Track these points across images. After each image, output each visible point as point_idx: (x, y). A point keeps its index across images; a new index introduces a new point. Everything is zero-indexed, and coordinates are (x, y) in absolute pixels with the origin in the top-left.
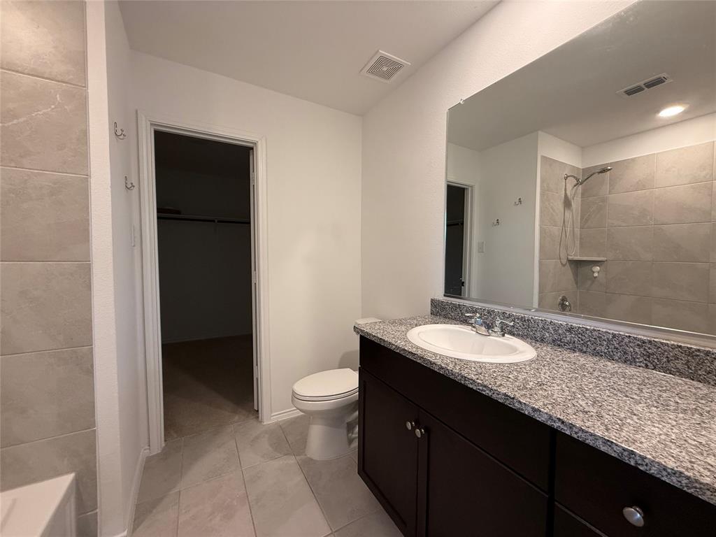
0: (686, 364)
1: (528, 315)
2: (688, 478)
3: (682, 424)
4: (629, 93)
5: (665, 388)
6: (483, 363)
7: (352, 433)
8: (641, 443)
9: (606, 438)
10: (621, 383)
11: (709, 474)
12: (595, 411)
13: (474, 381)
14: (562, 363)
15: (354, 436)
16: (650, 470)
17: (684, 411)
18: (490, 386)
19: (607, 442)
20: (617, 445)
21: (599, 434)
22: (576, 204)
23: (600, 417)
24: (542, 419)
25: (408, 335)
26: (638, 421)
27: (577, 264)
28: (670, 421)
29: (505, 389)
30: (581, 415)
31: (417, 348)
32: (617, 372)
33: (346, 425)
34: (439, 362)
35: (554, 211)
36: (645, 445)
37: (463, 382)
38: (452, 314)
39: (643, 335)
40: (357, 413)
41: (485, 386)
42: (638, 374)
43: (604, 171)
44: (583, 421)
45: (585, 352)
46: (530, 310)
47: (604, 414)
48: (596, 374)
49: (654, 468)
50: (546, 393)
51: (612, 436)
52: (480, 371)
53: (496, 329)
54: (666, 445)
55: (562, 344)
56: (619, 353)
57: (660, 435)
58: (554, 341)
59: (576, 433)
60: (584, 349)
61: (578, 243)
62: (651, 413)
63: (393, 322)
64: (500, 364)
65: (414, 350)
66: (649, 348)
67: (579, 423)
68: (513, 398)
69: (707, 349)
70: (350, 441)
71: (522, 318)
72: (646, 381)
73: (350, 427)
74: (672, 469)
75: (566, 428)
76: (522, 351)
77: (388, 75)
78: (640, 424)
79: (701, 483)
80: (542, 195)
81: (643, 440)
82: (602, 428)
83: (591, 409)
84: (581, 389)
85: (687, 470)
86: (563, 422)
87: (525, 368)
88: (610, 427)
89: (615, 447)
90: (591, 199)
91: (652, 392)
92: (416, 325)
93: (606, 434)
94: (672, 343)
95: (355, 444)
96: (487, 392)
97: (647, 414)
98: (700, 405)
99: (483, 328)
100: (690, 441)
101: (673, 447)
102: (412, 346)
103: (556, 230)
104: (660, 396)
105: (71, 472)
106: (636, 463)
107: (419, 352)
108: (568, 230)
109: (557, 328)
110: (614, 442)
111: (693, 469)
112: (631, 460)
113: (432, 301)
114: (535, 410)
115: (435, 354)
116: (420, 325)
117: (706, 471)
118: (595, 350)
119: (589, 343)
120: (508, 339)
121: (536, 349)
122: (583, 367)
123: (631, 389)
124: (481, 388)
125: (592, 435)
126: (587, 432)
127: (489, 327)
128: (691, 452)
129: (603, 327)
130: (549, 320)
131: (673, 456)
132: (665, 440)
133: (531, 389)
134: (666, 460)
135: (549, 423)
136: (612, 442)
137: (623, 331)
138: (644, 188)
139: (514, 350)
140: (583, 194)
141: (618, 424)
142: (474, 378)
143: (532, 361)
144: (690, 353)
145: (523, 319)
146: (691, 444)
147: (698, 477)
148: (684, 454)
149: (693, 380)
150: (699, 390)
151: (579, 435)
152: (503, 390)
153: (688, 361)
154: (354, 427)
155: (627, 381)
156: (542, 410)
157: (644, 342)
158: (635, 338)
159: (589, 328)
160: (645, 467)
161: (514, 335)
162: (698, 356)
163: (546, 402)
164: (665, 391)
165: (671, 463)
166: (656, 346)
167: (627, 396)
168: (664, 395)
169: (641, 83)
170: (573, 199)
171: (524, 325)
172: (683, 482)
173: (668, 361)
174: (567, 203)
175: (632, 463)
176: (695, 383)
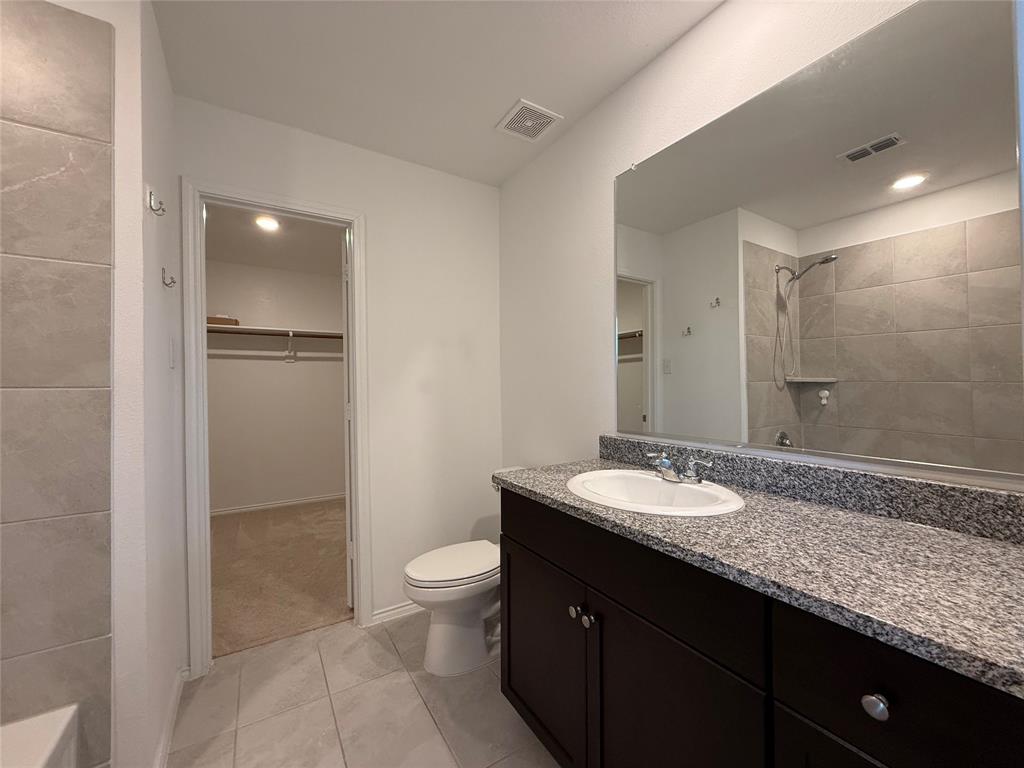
0: (939, 508)
1: (731, 452)
2: (939, 646)
3: (933, 583)
4: (854, 157)
5: (912, 541)
6: (672, 517)
7: (492, 636)
8: (880, 606)
9: (835, 602)
10: (856, 536)
11: (965, 639)
12: (821, 571)
13: (660, 539)
14: (778, 513)
15: (494, 639)
16: (892, 640)
17: (937, 567)
18: (682, 545)
19: (838, 608)
20: (849, 611)
21: (826, 598)
22: (793, 305)
23: (827, 577)
24: (752, 584)
25: (568, 485)
26: (876, 581)
27: (798, 388)
28: (918, 579)
29: (702, 548)
30: (803, 576)
31: (582, 500)
32: (850, 524)
33: (483, 623)
34: (612, 518)
35: (763, 314)
36: (885, 609)
37: (645, 543)
38: (630, 456)
39: (882, 472)
40: (499, 603)
41: (675, 546)
42: (878, 525)
43: (827, 260)
44: (805, 583)
45: (809, 500)
46: (735, 446)
47: (833, 574)
48: (823, 526)
49: (897, 637)
50: (757, 552)
51: (843, 600)
52: (668, 527)
53: (689, 473)
54: (912, 608)
55: (779, 490)
56: (853, 499)
57: (905, 596)
58: (767, 487)
59: (797, 600)
60: (808, 496)
61: (798, 358)
62: (894, 570)
63: (548, 470)
64: (695, 518)
65: (577, 504)
66: (892, 490)
67: (799, 586)
68: (713, 559)
69: (964, 487)
70: (490, 647)
71: (724, 457)
72: (890, 533)
73: (488, 626)
74: (919, 636)
75: (782, 595)
76: (725, 501)
77: (533, 132)
78: (880, 584)
79: (956, 652)
80: (747, 293)
81: (883, 603)
82: (830, 590)
83: (816, 568)
84: (803, 545)
85: (938, 636)
86: (779, 587)
87: (729, 522)
88: (840, 589)
89: (847, 614)
90: (812, 298)
91: (896, 546)
92: (580, 472)
93: (836, 597)
94: (920, 480)
95: (497, 651)
96: (678, 553)
97: (889, 573)
98: (957, 559)
99: (672, 472)
100: (942, 602)
101: (921, 609)
102: (574, 499)
103: (767, 341)
104: (907, 550)
105: (72, 703)
106: (875, 633)
107: (584, 506)
108: (784, 340)
109: (770, 469)
110: (845, 606)
111: (945, 634)
112: (868, 629)
113: (602, 439)
114: (741, 573)
115: (607, 508)
116: (586, 471)
117: (962, 636)
118: (821, 495)
119: (813, 487)
120: (706, 486)
121: (744, 498)
122: (806, 518)
123: (869, 542)
124: (670, 549)
125: (816, 600)
126: (810, 597)
127: (680, 470)
128: (943, 615)
129: (830, 464)
130: (760, 458)
131: (920, 621)
132: (910, 602)
133: (736, 547)
134: (910, 625)
135: (761, 589)
136: (843, 608)
137: (857, 468)
138: (880, 283)
139: (714, 500)
140: (801, 292)
141: (851, 585)
142: (660, 536)
143: (738, 513)
144: (943, 492)
145: (725, 459)
146: (943, 606)
147: (951, 643)
148: (934, 618)
149: (949, 529)
150: (956, 541)
151: (801, 601)
152: (699, 550)
153: (942, 505)
154: (495, 626)
155: (864, 533)
156: (751, 572)
157: (884, 482)
158: (873, 477)
159: (812, 465)
160: (886, 637)
161: (714, 481)
162: (953, 496)
163: (757, 562)
164: (913, 544)
165: (917, 628)
166: (899, 486)
167: (863, 552)
168: (912, 549)
169: (867, 146)
170: (788, 297)
171: (727, 467)
172: (933, 652)
173: (917, 506)
174: (781, 304)
175: (870, 634)
176: (951, 533)
